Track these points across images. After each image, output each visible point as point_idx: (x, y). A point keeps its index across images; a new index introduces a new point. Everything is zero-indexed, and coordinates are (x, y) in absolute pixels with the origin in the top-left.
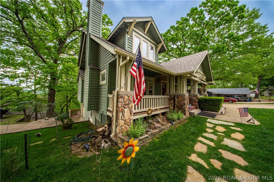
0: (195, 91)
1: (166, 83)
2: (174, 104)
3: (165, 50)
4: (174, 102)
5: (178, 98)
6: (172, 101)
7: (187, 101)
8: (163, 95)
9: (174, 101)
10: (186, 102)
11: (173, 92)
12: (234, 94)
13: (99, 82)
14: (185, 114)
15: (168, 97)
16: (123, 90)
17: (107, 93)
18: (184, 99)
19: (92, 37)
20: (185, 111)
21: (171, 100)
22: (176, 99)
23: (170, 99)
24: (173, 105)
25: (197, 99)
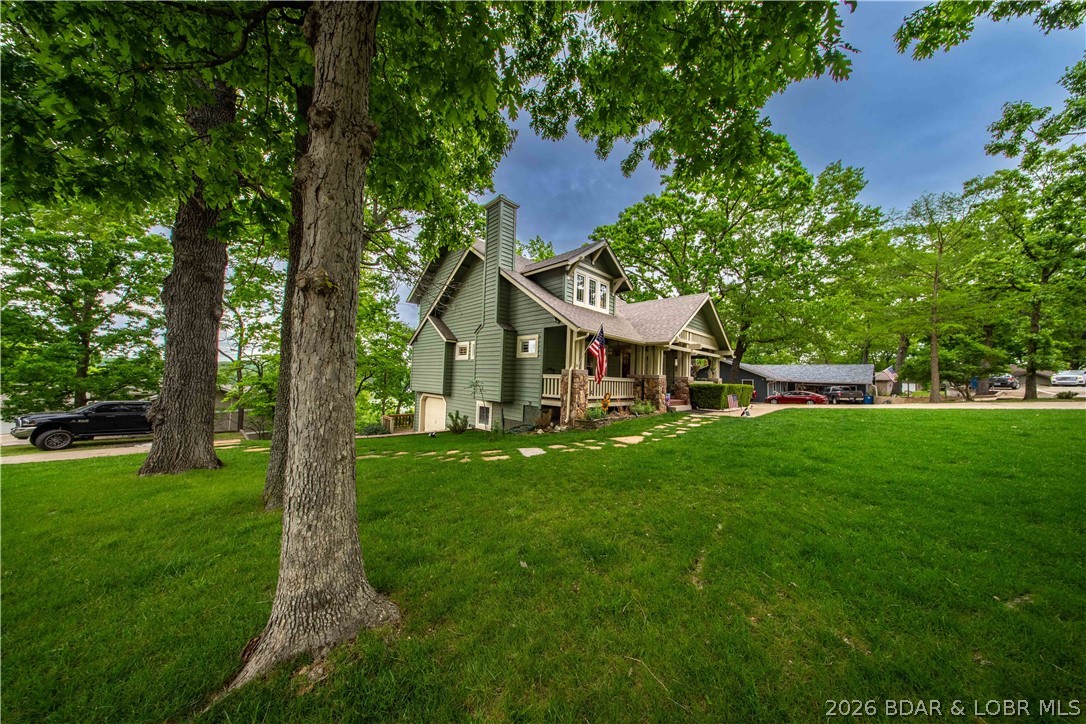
0: (684, 371)
1: (629, 354)
2: (643, 393)
3: (629, 289)
4: (643, 390)
5: (648, 383)
6: (639, 388)
7: (662, 388)
8: (624, 376)
9: (643, 386)
10: (660, 389)
11: (641, 372)
12: (832, 381)
13: (515, 352)
14: (658, 409)
15: (633, 380)
16: (577, 368)
17: (540, 372)
18: (657, 385)
19: (502, 273)
20: (658, 402)
21: (638, 385)
22: (646, 385)
23: (636, 385)
24: (640, 395)
25: (688, 386)
